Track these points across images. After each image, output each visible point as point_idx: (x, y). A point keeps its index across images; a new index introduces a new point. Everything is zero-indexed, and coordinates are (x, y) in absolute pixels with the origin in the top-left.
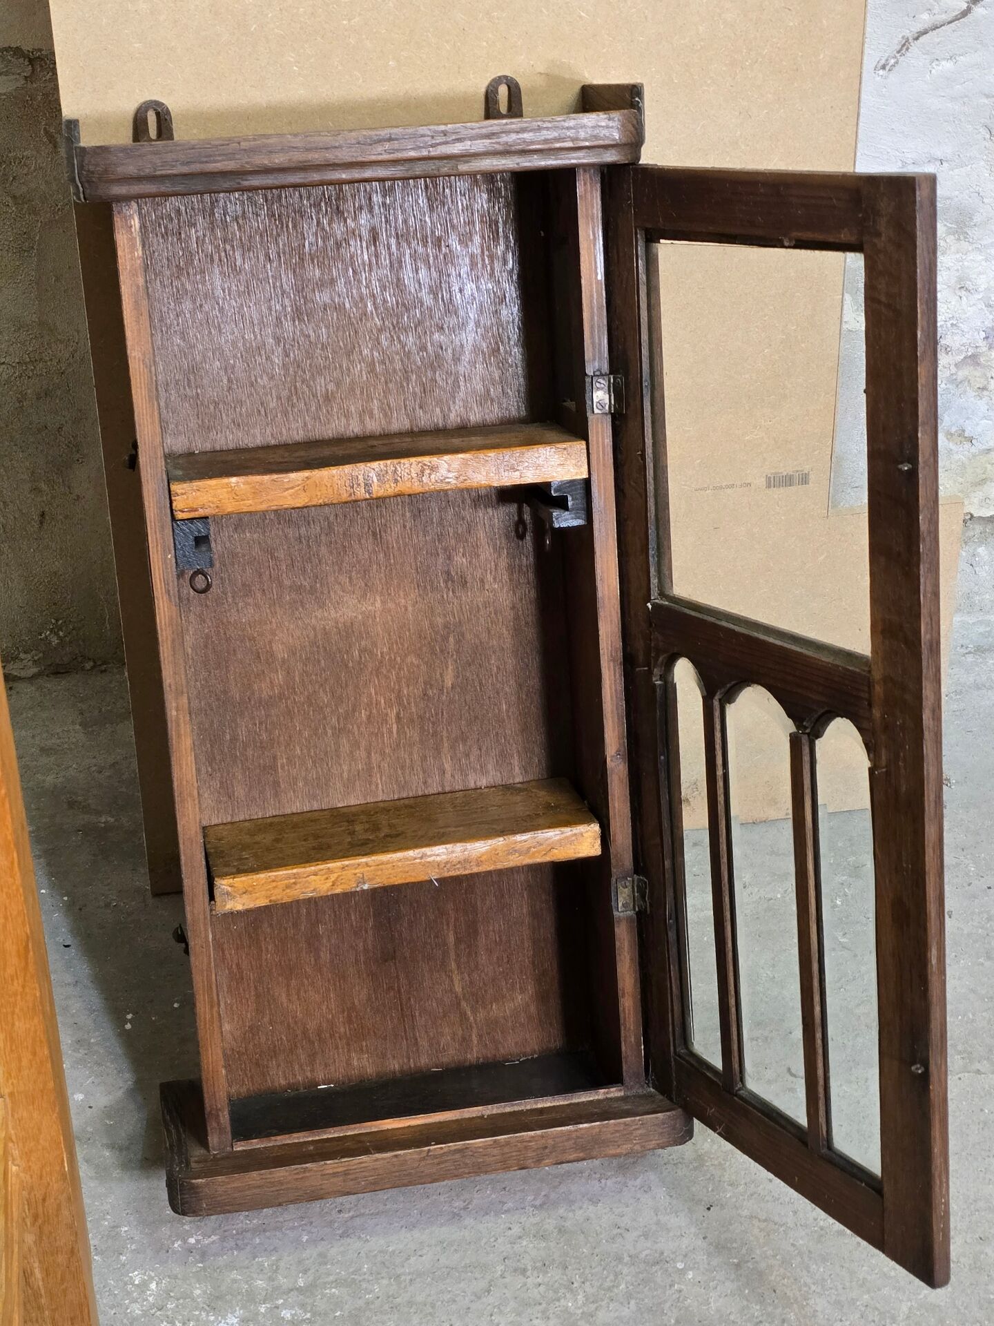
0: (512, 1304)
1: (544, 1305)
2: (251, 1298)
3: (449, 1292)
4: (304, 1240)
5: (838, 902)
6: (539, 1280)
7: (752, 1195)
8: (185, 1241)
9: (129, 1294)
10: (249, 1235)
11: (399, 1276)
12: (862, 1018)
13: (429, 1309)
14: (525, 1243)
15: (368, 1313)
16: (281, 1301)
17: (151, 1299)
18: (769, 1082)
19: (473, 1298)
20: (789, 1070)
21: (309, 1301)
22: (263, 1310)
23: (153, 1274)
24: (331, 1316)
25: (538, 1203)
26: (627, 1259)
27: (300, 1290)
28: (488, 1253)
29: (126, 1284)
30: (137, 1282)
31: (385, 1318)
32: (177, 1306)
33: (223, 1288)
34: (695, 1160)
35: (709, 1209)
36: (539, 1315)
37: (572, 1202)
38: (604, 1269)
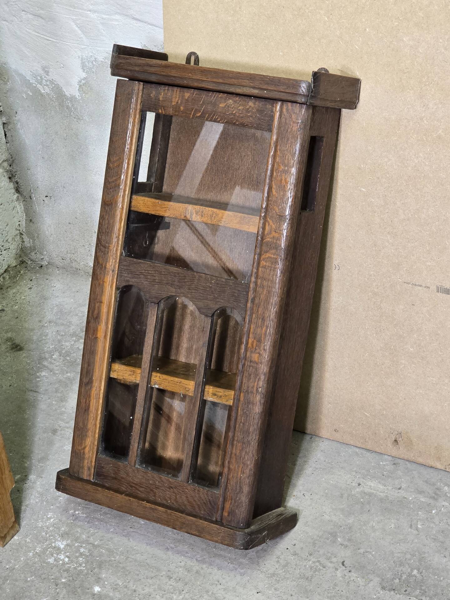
0: (156, 587)
1: (166, 592)
2: (76, 540)
3: (140, 571)
4: (111, 530)
5: (434, 512)
6: (173, 584)
7: (279, 597)
8: (75, 512)
9: (43, 518)
10: (95, 520)
11: (128, 558)
12: (395, 558)
13: (127, 573)
14: (181, 569)
15: (107, 564)
16: (84, 545)
17: (47, 524)
18: (331, 562)
19: (145, 577)
20: (344, 562)
21: (93, 550)
22: (76, 545)
23: (55, 516)
24: (95, 558)
25: (199, 559)
26: (210, 593)
27: (93, 545)
28: (165, 566)
29: (45, 515)
30: (48, 516)
31: (111, 568)
32: (53, 530)
33: (72, 532)
34: (271, 574)
35: (258, 593)
36: (161, 595)
37: (211, 565)
38: (199, 592)
